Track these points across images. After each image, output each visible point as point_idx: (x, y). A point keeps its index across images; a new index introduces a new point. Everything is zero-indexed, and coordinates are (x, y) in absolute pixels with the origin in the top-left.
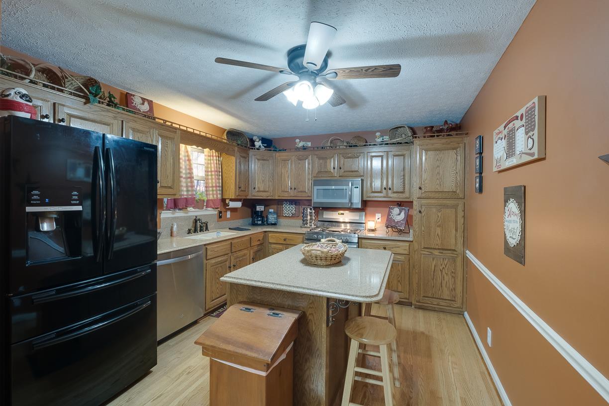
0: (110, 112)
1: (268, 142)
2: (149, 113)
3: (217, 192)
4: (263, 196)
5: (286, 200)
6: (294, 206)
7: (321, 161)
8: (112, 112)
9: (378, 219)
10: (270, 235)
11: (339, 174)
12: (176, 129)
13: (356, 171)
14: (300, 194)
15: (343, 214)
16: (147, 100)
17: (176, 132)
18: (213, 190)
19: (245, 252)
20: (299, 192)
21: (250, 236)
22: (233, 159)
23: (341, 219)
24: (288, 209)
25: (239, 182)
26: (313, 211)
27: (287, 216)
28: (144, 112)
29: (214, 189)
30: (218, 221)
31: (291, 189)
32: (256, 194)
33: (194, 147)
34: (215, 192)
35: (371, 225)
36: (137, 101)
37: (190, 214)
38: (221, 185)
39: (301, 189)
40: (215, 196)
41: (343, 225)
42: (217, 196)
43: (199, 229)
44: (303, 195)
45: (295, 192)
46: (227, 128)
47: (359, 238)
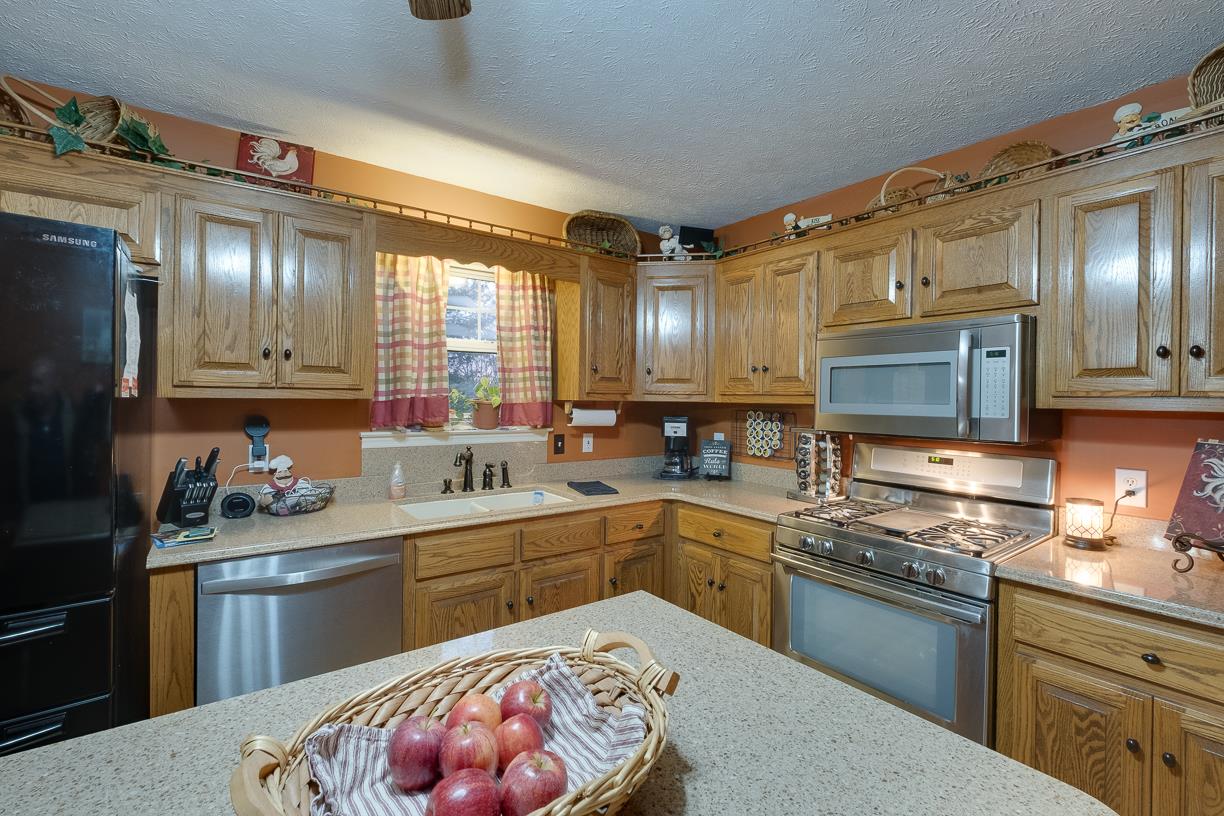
0: (137, 173)
1: (699, 239)
2: (295, 178)
3: (533, 384)
4: (678, 393)
5: (756, 408)
6: (775, 426)
7: (851, 267)
8: (143, 175)
9: (1131, 493)
10: (681, 511)
11: (922, 305)
12: (361, 212)
13: (998, 286)
14: (780, 388)
15: (949, 462)
16: (297, 147)
17: (361, 219)
18: (524, 380)
19: (583, 560)
20: (778, 379)
21: (605, 513)
22: (576, 288)
23: (948, 480)
24: (762, 435)
25: (594, 355)
26: (830, 446)
27: (759, 454)
28: (279, 177)
29: (528, 374)
30: (549, 461)
31: (755, 370)
32: (655, 387)
33: (477, 266)
34: (528, 384)
35: (1083, 518)
36: (266, 151)
37: (454, 441)
38: (549, 364)
39: (783, 371)
40: (529, 394)
41: (959, 505)
42: (533, 393)
43: (478, 479)
44: (792, 391)
45: (767, 381)
46: (573, 210)
47: (996, 581)
